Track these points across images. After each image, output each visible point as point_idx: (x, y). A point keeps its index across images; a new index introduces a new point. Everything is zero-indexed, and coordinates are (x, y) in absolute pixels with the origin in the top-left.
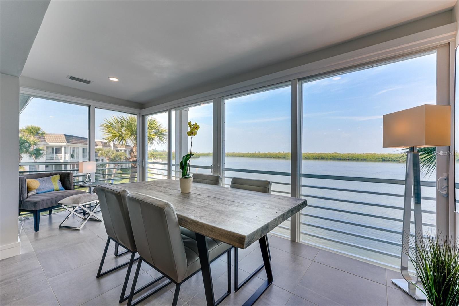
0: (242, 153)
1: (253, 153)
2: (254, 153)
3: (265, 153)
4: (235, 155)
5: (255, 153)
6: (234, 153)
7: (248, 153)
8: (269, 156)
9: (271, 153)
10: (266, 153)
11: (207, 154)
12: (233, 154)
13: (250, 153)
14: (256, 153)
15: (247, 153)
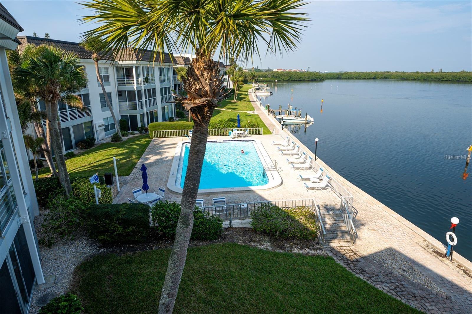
0: (404, 73)
1: (426, 72)
2: (429, 73)
3: (453, 73)
4: (390, 76)
5: (432, 72)
6: (388, 72)
7: (417, 72)
8: (462, 79)
9: (467, 72)
10: (455, 73)
11: (337, 74)
12: (386, 74)
13: (420, 71)
14: (435, 71)
15: (414, 73)
